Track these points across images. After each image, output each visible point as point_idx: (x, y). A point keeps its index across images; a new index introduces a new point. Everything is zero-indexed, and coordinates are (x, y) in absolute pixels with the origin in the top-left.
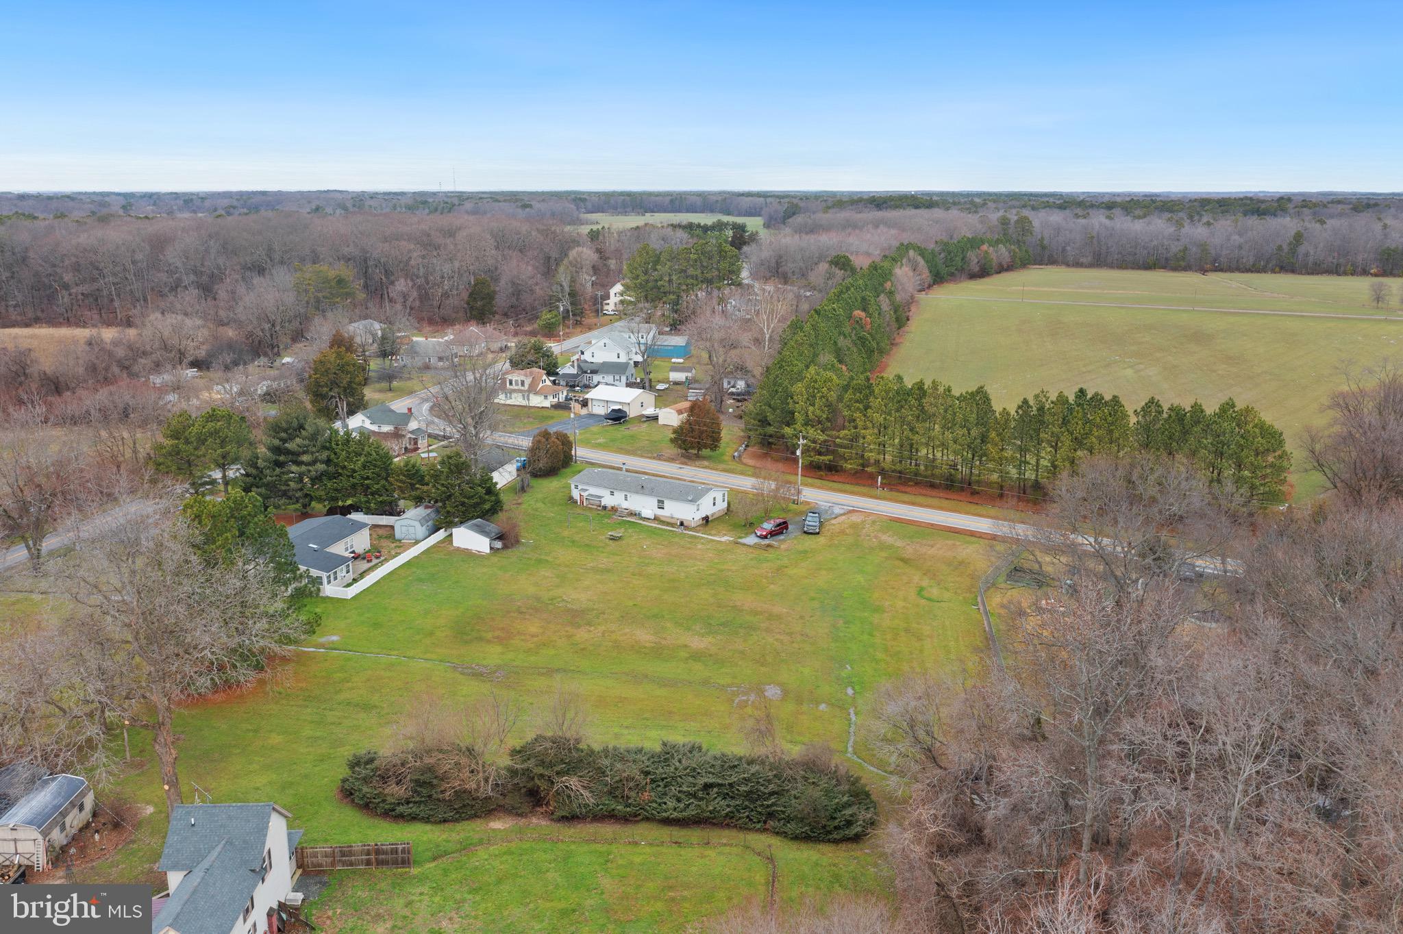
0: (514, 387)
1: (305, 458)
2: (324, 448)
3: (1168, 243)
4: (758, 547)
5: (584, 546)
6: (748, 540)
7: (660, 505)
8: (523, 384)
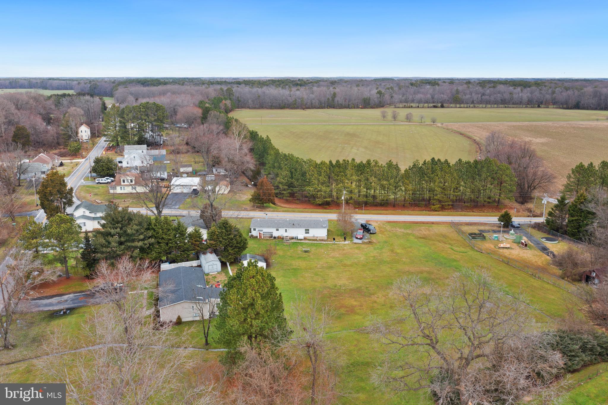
0: (126, 183)
3: (289, 98)
4: (366, 243)
5: (299, 258)
6: (356, 241)
7: (307, 231)
8: (131, 181)
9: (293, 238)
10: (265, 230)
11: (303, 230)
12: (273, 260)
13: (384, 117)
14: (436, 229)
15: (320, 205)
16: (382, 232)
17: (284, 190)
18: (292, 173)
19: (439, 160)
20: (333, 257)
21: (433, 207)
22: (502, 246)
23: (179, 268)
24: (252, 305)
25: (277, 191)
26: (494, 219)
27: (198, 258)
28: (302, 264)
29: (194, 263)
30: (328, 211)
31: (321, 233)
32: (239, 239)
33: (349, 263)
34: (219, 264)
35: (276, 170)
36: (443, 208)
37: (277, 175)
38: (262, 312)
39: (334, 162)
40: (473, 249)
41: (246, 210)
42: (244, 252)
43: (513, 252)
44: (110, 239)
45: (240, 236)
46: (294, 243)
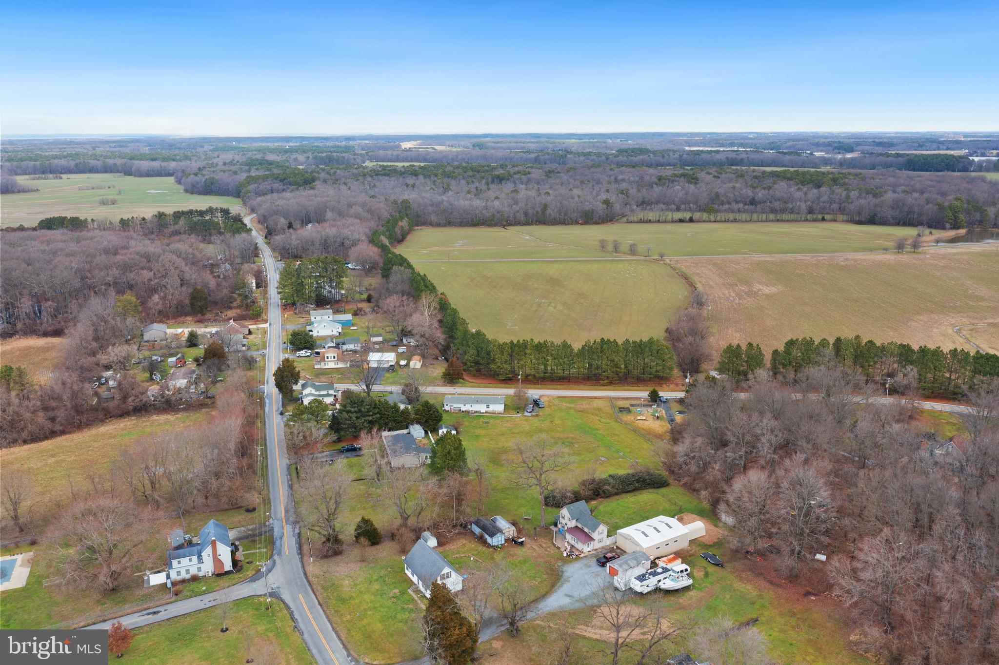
0: (329, 359)
1: (371, 413)
2: (374, 408)
3: (484, 212)
4: (534, 416)
5: (481, 427)
6: (526, 414)
7: (488, 407)
8: (334, 357)
9: (477, 412)
10: (455, 405)
11: (485, 406)
12: (461, 429)
13: (603, 247)
14: (596, 404)
15: (503, 380)
16: (549, 406)
17: (471, 367)
18: (478, 351)
19: (608, 340)
20: (505, 427)
21: (602, 382)
22: (639, 418)
23: (397, 435)
24: (449, 453)
25: (465, 367)
26: (644, 394)
27: (407, 428)
28: (481, 432)
29: (405, 431)
30: (509, 386)
31: (500, 408)
32: (437, 414)
33: (516, 431)
34: (423, 432)
35: (464, 348)
36: (611, 384)
37: (465, 353)
38: (454, 457)
39: (515, 342)
40: (616, 421)
41: (438, 385)
42: (440, 423)
43: (647, 423)
44: (351, 415)
45: (438, 412)
46: (477, 416)
